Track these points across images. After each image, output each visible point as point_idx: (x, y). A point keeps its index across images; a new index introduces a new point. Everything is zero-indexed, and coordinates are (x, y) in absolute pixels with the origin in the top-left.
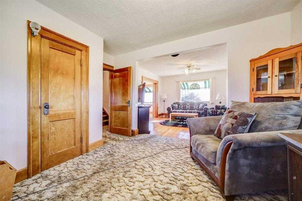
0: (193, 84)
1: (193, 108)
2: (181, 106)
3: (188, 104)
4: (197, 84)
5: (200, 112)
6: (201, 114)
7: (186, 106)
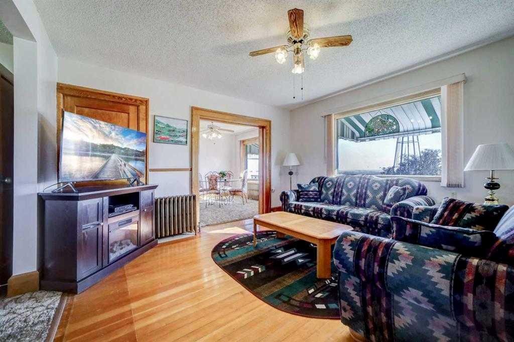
0: (377, 118)
1: (365, 200)
2: (328, 189)
3: (351, 185)
4: (389, 116)
5: (377, 217)
6: (379, 226)
7: (344, 191)
